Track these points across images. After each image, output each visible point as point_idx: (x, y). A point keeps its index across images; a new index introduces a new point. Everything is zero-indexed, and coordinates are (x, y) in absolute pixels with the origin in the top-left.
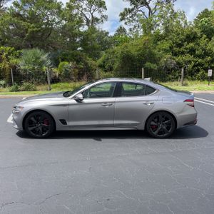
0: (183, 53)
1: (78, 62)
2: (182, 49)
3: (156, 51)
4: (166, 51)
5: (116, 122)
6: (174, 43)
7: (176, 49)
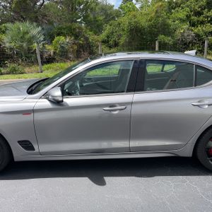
0: (202, 23)
1: (77, 36)
2: (201, 18)
3: (170, 22)
4: (182, 21)
5: (135, 144)
6: (191, 11)
7: (194, 18)
